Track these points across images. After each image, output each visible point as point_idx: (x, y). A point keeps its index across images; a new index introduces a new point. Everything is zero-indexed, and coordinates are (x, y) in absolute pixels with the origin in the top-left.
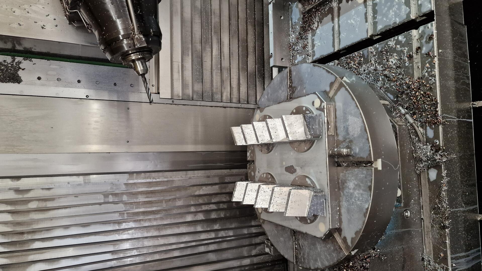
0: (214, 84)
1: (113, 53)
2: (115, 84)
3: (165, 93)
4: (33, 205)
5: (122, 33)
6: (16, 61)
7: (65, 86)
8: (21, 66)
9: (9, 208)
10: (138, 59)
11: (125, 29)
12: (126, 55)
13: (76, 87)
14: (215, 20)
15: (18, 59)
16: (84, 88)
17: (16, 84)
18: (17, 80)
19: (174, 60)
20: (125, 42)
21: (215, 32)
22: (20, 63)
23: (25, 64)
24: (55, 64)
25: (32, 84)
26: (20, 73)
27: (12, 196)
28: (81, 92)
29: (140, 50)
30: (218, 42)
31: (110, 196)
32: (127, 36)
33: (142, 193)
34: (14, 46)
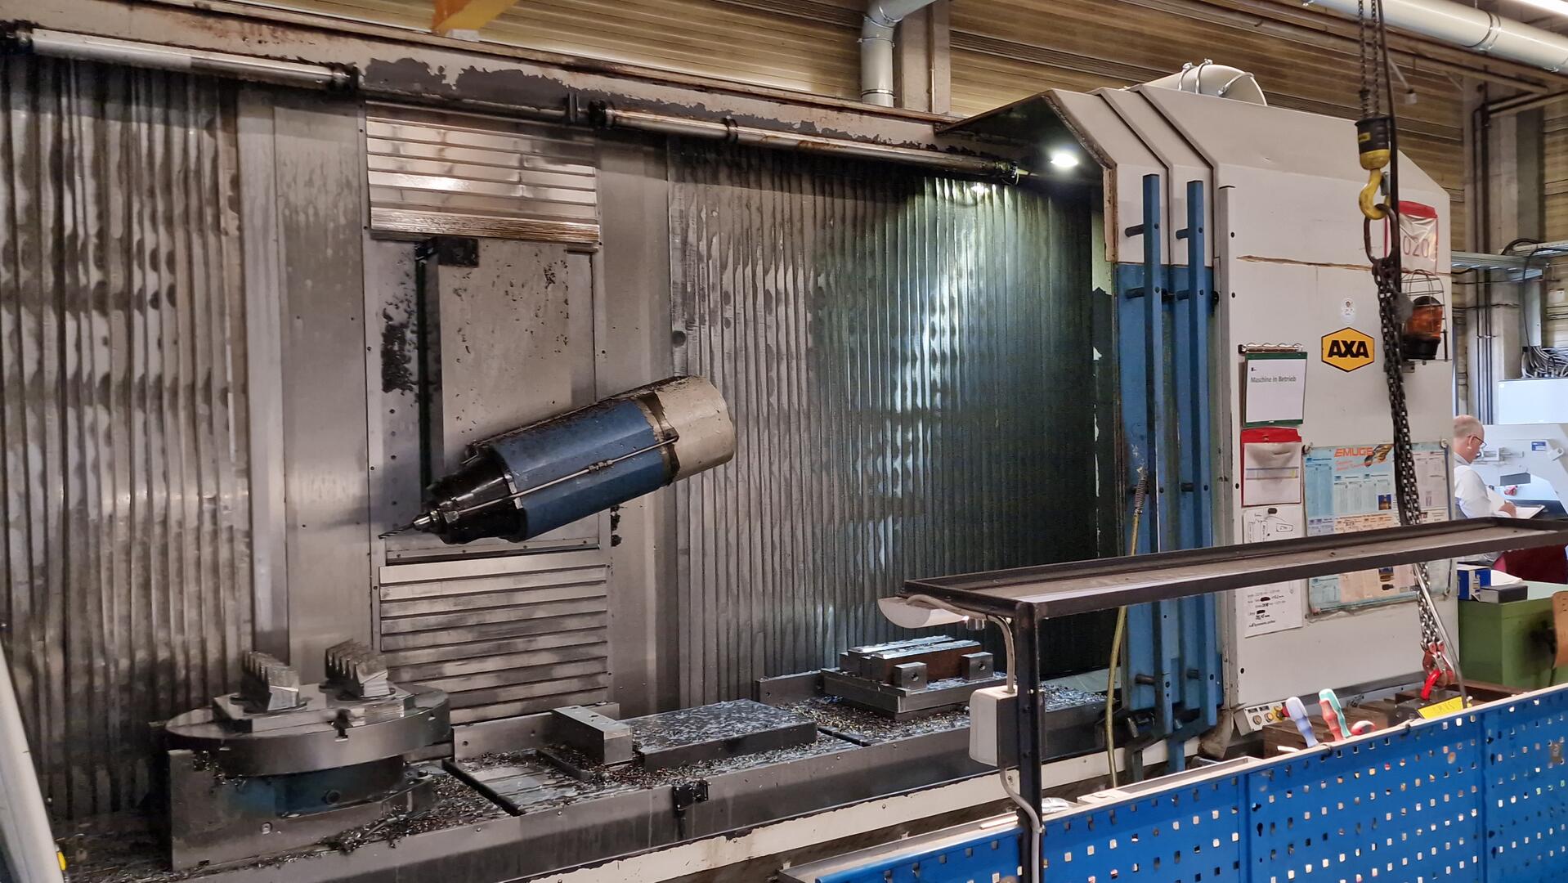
0: (409, 653)
1: (434, 491)
2: (395, 503)
3: (390, 574)
4: (202, 409)
5: (459, 499)
6: (414, 386)
7: (385, 442)
8: (407, 392)
9: (200, 384)
10: (431, 519)
11: (463, 502)
12: (435, 506)
13: (385, 454)
14: (520, 644)
15: (416, 388)
16: (385, 464)
17: (381, 387)
18: (388, 386)
19: (444, 583)
20: (449, 503)
21: (500, 645)
22: (411, 389)
23: (410, 396)
24: (414, 429)
25: (384, 404)
26: (397, 391)
27: (216, 385)
28: (377, 458)
29: (442, 520)
30: (485, 652)
31: (212, 506)
32: (456, 504)
33: (215, 553)
34: (432, 383)
